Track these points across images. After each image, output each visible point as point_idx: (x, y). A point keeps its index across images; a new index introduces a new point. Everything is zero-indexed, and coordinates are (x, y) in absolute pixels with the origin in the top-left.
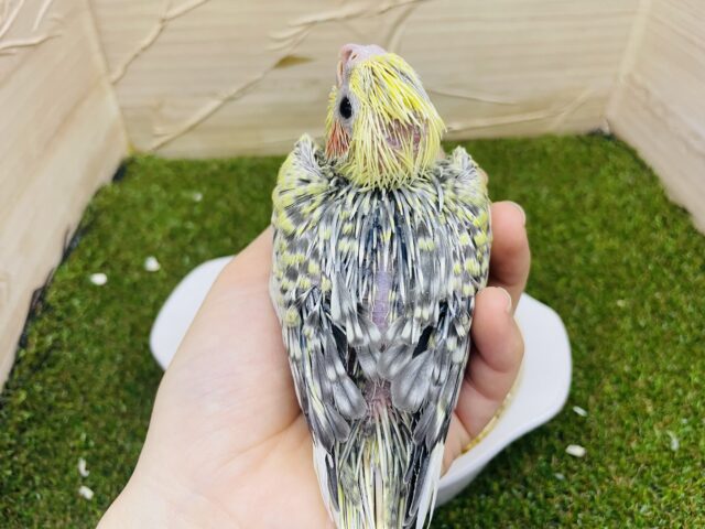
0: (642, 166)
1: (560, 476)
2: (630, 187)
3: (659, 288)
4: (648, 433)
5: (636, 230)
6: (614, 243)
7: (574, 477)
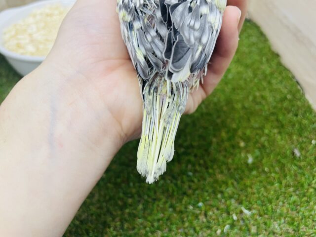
0: (262, 34)
1: (190, 174)
2: (254, 44)
3: (259, 90)
4: (238, 155)
5: (253, 63)
6: (241, 69)
7: (197, 175)
